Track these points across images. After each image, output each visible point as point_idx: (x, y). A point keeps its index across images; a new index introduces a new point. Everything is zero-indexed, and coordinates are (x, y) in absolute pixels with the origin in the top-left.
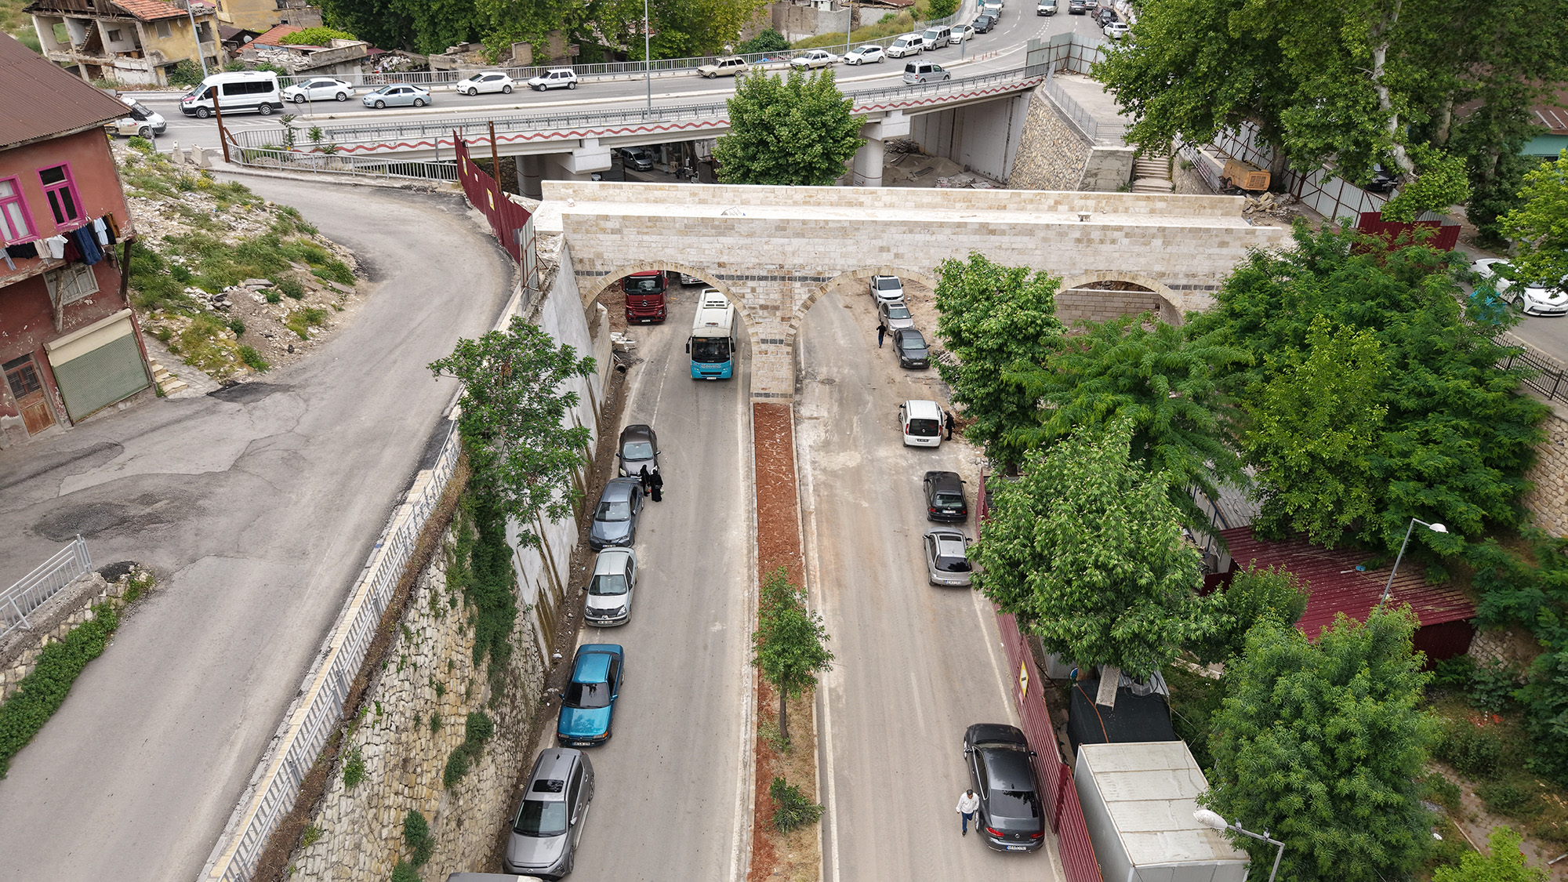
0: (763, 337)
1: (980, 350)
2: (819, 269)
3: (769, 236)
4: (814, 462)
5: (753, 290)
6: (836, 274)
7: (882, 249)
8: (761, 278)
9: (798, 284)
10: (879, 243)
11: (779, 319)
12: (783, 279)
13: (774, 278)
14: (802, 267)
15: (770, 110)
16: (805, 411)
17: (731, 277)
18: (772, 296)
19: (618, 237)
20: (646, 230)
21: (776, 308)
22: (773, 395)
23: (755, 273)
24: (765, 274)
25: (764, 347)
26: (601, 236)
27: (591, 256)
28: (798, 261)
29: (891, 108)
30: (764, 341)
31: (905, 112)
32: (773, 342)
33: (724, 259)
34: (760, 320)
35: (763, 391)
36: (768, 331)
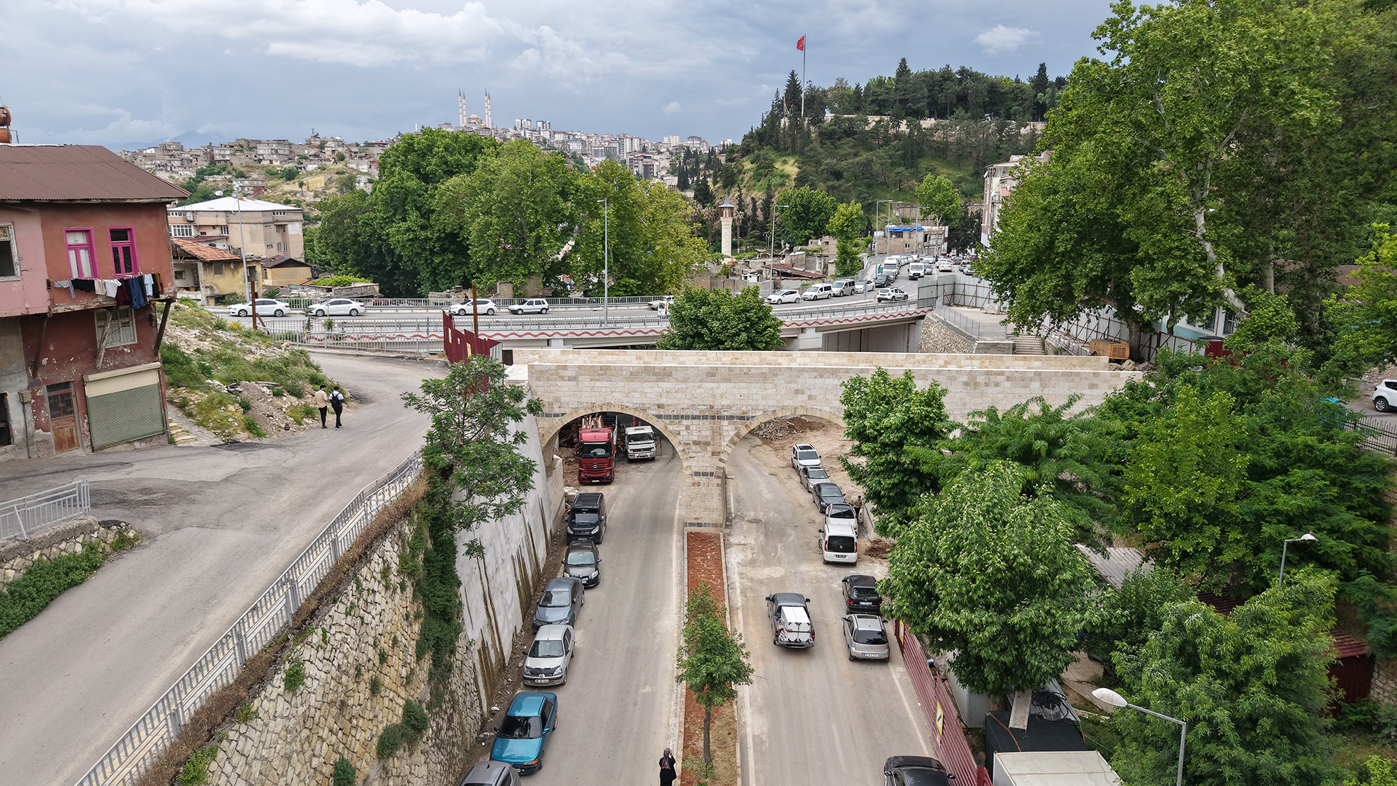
0: (696, 470)
1: (884, 445)
2: (744, 409)
3: (701, 381)
4: (741, 574)
5: (688, 428)
6: (759, 413)
7: (797, 392)
8: (694, 418)
9: (725, 423)
10: (795, 386)
11: (710, 454)
12: (713, 417)
13: (705, 417)
14: (729, 407)
15: (704, 309)
16: (733, 540)
17: (669, 417)
18: (703, 433)
19: (574, 383)
20: (597, 377)
21: (707, 444)
22: (705, 525)
23: (689, 413)
24: (698, 414)
25: (697, 479)
26: (559, 383)
27: (551, 400)
28: (725, 402)
29: (806, 326)
30: (697, 474)
31: (817, 330)
32: (705, 474)
33: (663, 401)
34: (694, 455)
35: (696, 521)
36: (701, 464)
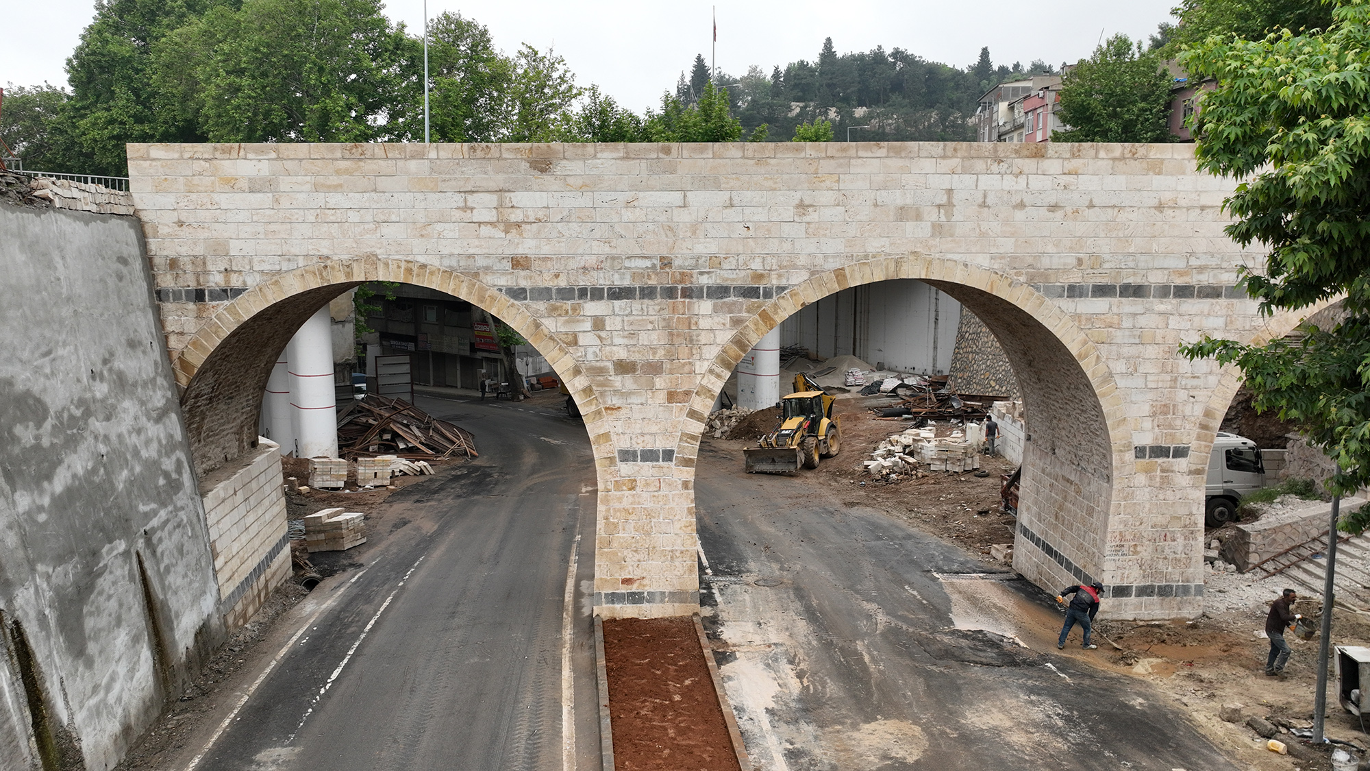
2: (756, 265)
5: (598, 324)
6: (797, 278)
8: (618, 294)
9: (705, 306)
11: (662, 397)
13: (648, 293)
14: (715, 261)
16: (732, 636)
17: (543, 293)
18: (644, 338)
19: (264, 199)
21: (654, 369)
22: (651, 598)
23: (603, 280)
24: (627, 282)
25: (626, 469)
26: (223, 199)
27: (199, 250)
28: (705, 247)
30: (627, 455)
32: (649, 456)
33: (526, 246)
34: (616, 401)
35: (624, 589)
36: (637, 428)
